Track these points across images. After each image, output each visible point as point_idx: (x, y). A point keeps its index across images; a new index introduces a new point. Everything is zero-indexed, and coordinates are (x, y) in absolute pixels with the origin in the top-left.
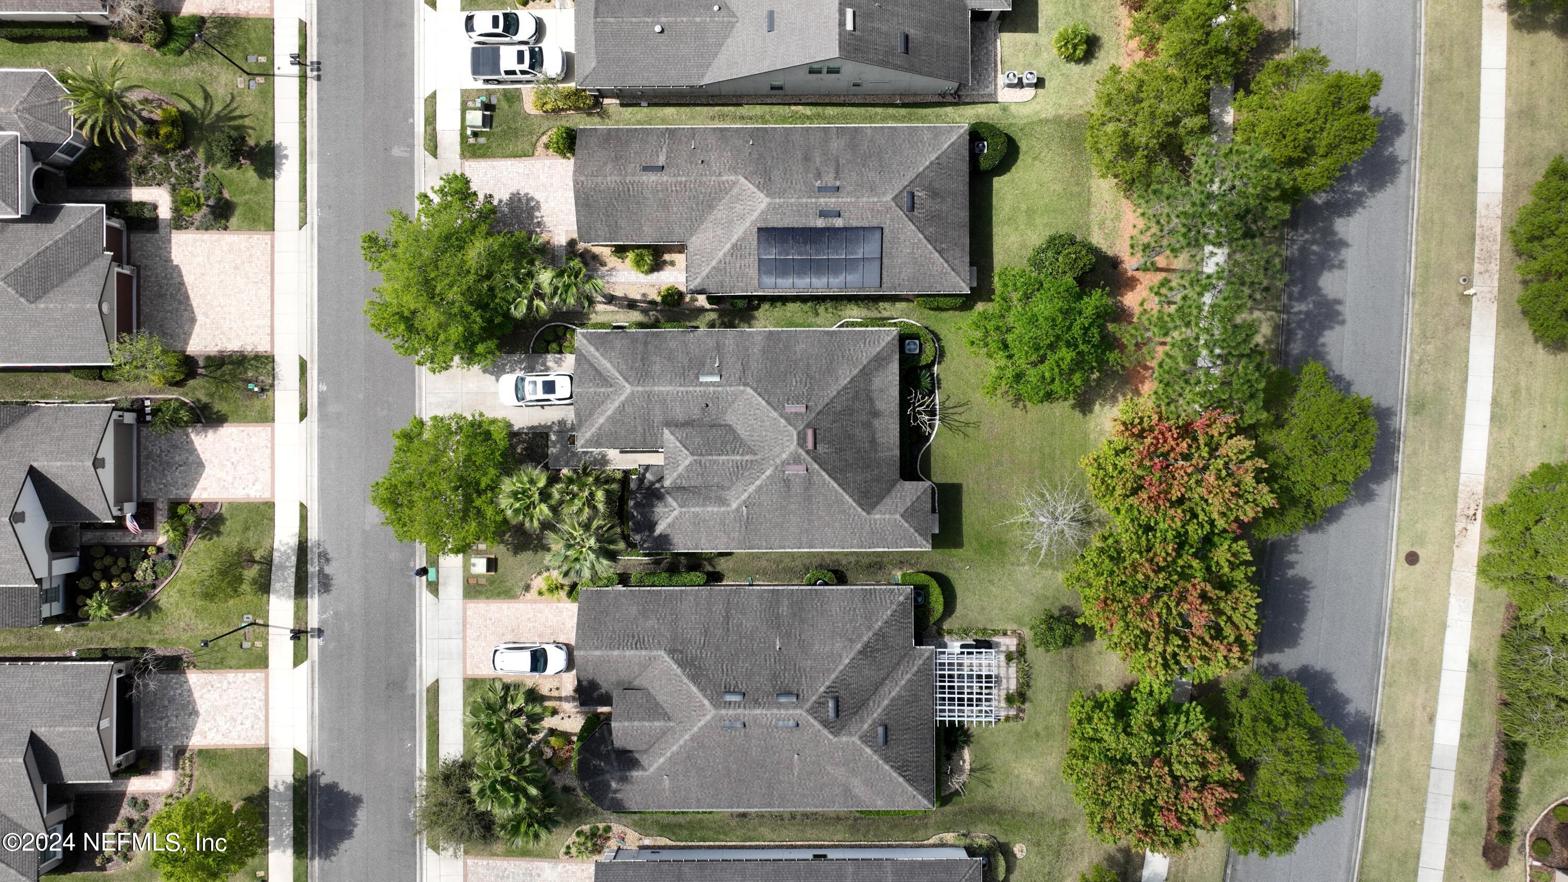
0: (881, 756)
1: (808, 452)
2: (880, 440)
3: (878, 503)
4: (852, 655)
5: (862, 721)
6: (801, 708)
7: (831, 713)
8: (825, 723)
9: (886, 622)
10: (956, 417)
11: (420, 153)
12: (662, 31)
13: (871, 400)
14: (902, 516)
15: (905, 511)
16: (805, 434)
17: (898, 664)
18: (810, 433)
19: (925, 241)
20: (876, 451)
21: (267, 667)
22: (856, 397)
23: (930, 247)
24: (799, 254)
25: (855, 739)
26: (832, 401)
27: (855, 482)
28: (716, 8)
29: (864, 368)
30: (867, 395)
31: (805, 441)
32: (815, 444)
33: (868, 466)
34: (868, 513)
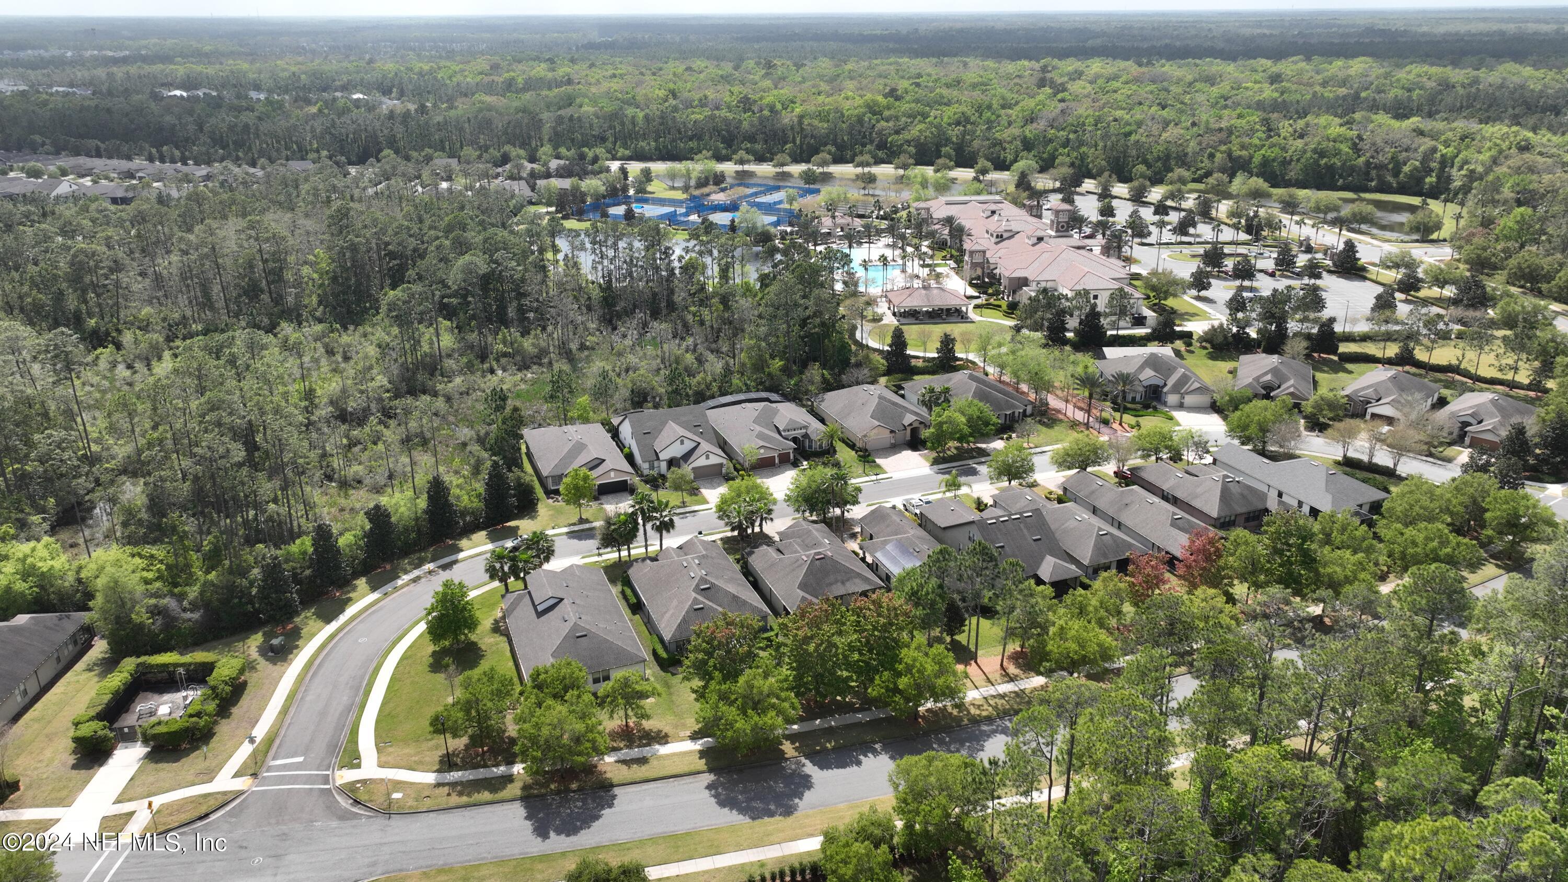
2: (834, 587)
3: (806, 592)
5: (704, 600)
7: (702, 587)
11: (871, 503)
25: (693, 595)
33: (819, 584)
34: (797, 589)
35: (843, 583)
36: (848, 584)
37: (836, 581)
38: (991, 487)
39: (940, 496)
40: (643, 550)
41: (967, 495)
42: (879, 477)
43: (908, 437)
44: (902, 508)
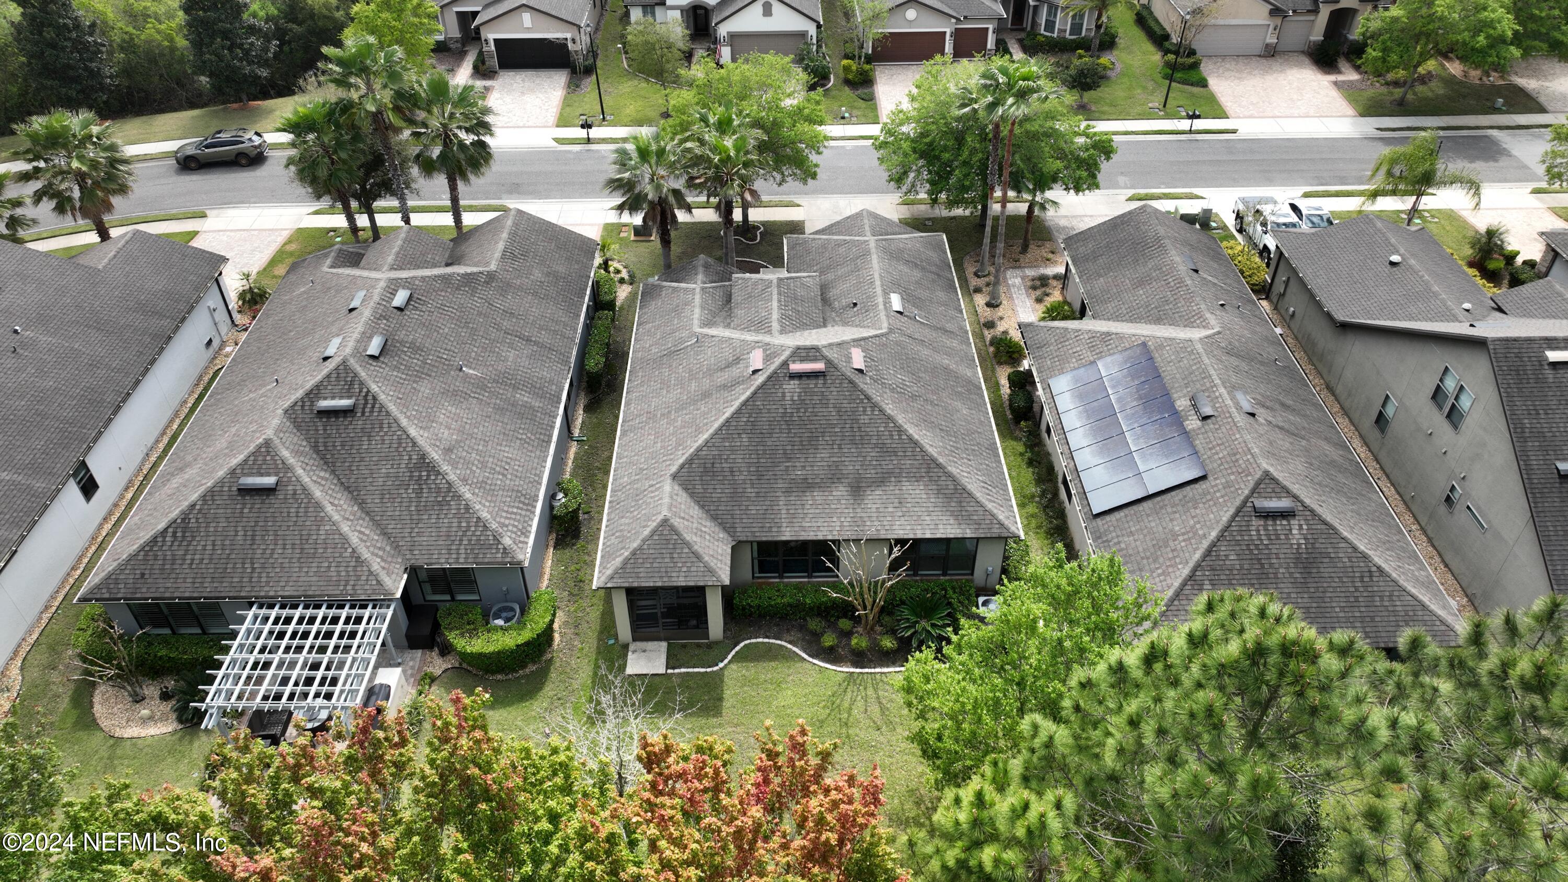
0: (221, 482)
1: (785, 364)
2: (808, 499)
3: (692, 495)
4: (421, 442)
5: (297, 453)
6: (353, 355)
7: (325, 404)
8: (314, 393)
9: (468, 508)
10: (860, 703)
11: (1131, 192)
12: (1393, 264)
13: (881, 481)
14: (665, 521)
15: (673, 529)
16: (815, 360)
17: (384, 534)
18: (819, 366)
19: (1205, 544)
20: (788, 492)
21: (558, 126)
22: (884, 450)
23: (1198, 555)
24: (1119, 400)
25: (270, 433)
26: (875, 406)
27: (733, 450)
28: (1467, 306)
29: (939, 466)
30: (890, 473)
31: (803, 360)
32: (800, 376)
33: (760, 477)
34: (674, 477)
35: (857, 490)
36: (874, 499)
37: (834, 477)
38: (1534, 201)
39: (1351, 204)
40: (447, 219)
41: (1451, 216)
42: (1199, 124)
43: (1317, 35)
44: (1230, 221)
